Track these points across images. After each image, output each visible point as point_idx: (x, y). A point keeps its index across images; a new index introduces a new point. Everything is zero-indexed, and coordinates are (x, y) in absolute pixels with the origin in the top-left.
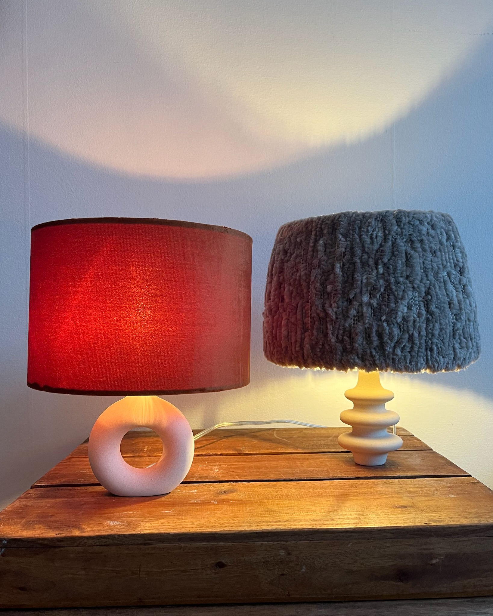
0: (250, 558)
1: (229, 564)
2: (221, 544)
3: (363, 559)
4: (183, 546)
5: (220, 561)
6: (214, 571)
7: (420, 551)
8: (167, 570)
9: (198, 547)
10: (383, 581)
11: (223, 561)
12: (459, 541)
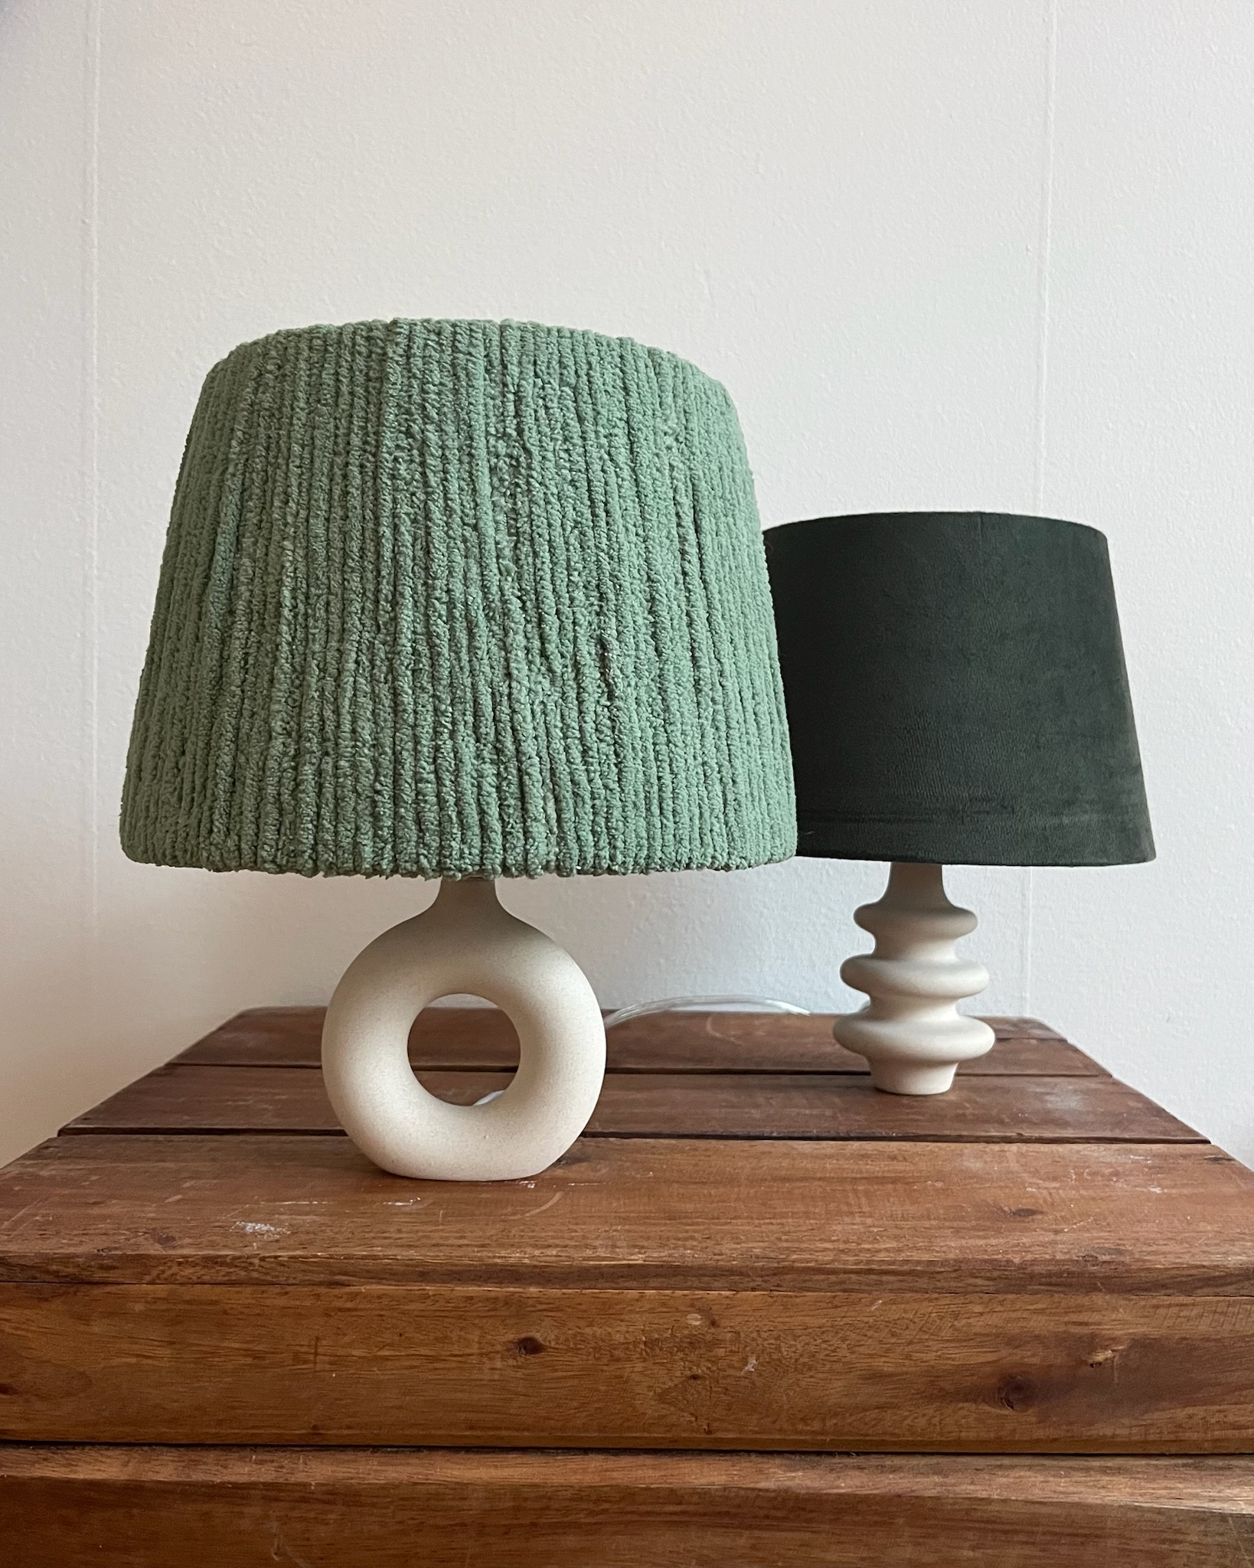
0: (610, 1330)
1: (553, 1344)
2: (533, 1290)
3: (910, 1343)
4: (431, 1293)
5: (530, 1334)
6: (511, 1362)
7: (1062, 1328)
8: (385, 1353)
9: (471, 1298)
10: (961, 1405)
11: (538, 1336)
12: (1170, 1306)
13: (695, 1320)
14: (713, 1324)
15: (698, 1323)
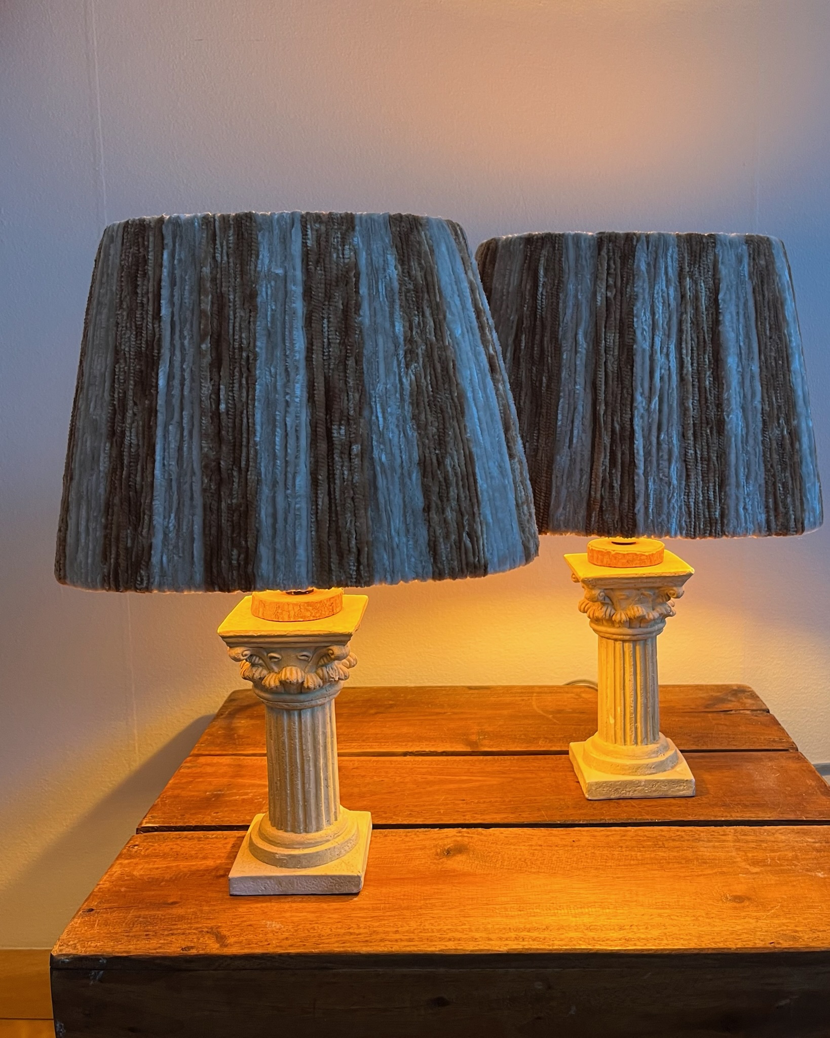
0: (488, 992)
1: (454, 1001)
2: (442, 970)
3: (668, 997)
4: (381, 973)
5: (440, 996)
6: (430, 1011)
7: (760, 988)
8: (357, 1007)
9: (405, 975)
10: (698, 1031)
11: (445, 996)
13: (539, 986)
14: (550, 988)
15: (540, 987)
